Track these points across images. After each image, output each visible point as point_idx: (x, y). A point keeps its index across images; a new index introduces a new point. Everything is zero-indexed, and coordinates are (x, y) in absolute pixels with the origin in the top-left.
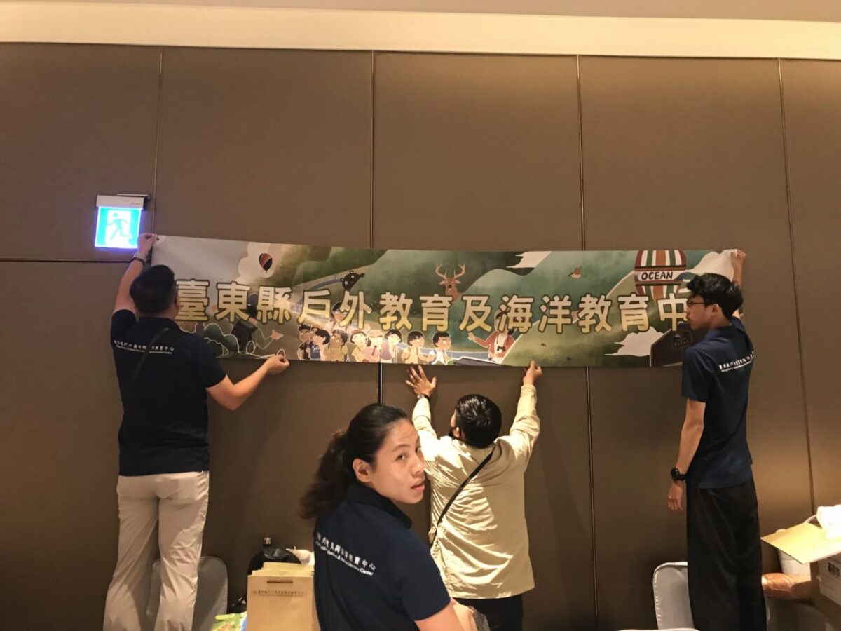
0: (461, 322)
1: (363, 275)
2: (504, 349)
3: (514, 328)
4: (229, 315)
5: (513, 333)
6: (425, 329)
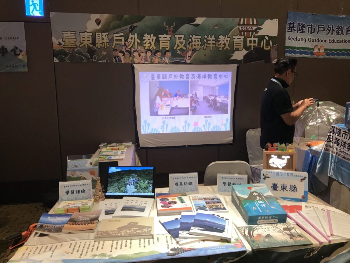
0: (174, 46)
1: (136, 26)
2: (191, 57)
3: (195, 48)
4: (85, 45)
5: (194, 50)
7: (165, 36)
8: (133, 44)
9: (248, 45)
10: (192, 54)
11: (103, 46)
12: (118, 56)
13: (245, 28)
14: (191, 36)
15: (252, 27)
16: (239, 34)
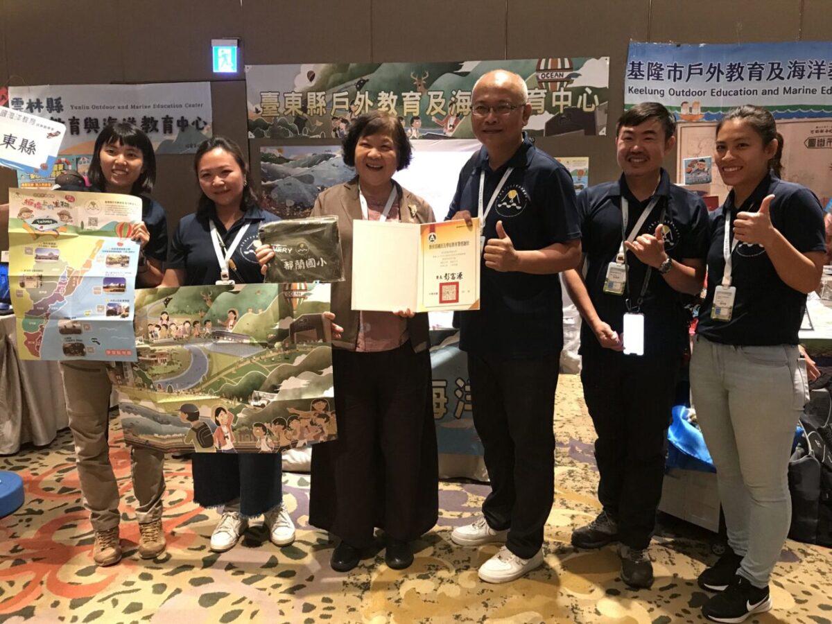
0: (427, 110)
1: (368, 80)
2: (453, 127)
3: (460, 112)
4: (291, 112)
5: (459, 116)
6: (405, 115)
7: (412, 93)
8: (362, 109)
9: (554, 103)
10: (456, 122)
11: (318, 113)
12: (339, 128)
13: (549, 75)
14: (454, 93)
15: (561, 73)
16: (537, 84)
